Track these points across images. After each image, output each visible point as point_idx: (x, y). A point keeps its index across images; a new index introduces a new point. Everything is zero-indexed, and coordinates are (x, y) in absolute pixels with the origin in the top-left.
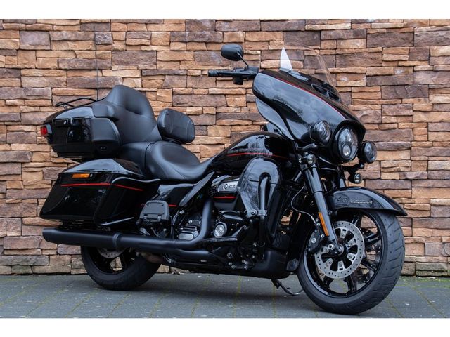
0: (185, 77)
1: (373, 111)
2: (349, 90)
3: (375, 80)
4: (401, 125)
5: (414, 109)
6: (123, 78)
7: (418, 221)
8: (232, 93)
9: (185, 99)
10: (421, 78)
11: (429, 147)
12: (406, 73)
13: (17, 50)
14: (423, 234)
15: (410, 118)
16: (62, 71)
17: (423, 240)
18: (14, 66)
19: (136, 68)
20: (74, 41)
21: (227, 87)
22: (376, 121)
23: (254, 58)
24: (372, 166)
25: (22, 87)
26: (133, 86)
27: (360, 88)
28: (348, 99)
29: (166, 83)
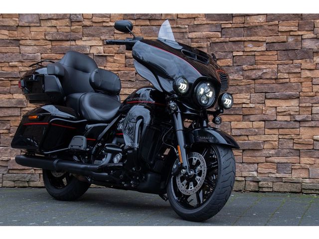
1: (270, 70)
2: (253, 54)
3: (273, 46)
4: (292, 80)
5: (302, 68)
6: (90, 46)
7: (304, 152)
10: (308, 44)
11: (313, 96)
12: (296, 41)
13: (17, 26)
14: (308, 162)
15: (299, 75)
16: (48, 41)
17: (308, 166)
18: (15, 38)
19: (99, 39)
20: (56, 19)
22: (273, 77)
23: (184, 31)
24: (270, 110)
25: (20, 53)
26: (98, 52)
27: (261, 52)
28: (253, 60)
29: (120, 49)
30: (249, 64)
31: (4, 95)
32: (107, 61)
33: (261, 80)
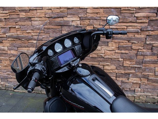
0: (99, 20)
6: (72, 21)
13: (30, 10)
16: (47, 18)
18: (28, 17)
19: (78, 16)
23: (132, 12)
25: (32, 25)
26: (77, 24)
29: (90, 23)
31: (25, 48)
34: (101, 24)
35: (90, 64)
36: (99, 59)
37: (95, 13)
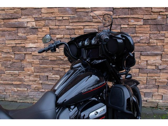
0: (55, 21)
1: (145, 37)
2: (134, 26)
3: (148, 22)
4: (158, 44)
5: (166, 36)
6: (27, 22)
7: (161, 87)
8: (77, 28)
9: (56, 31)
12: (163, 18)
15: (163, 41)
17: (162, 94)
19: (32, 17)
21: (74, 25)
22: (147, 42)
24: (143, 63)
26: (32, 26)
27: (140, 26)
28: (134, 31)
29: (46, 24)
30: (131, 33)
32: (38, 31)
33: (139, 44)
34: (57, 24)
35: (51, 67)
36: (59, 62)
37: (49, 13)
